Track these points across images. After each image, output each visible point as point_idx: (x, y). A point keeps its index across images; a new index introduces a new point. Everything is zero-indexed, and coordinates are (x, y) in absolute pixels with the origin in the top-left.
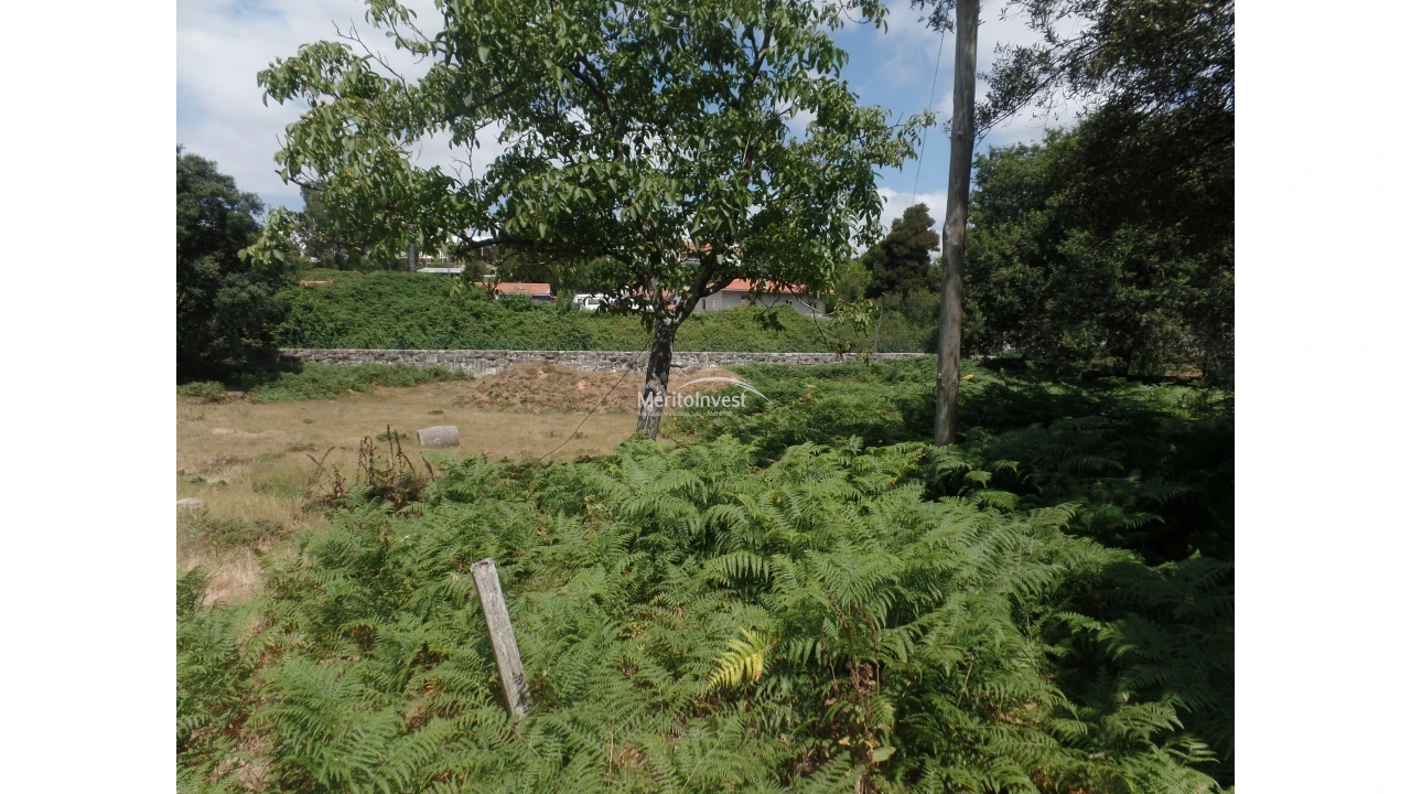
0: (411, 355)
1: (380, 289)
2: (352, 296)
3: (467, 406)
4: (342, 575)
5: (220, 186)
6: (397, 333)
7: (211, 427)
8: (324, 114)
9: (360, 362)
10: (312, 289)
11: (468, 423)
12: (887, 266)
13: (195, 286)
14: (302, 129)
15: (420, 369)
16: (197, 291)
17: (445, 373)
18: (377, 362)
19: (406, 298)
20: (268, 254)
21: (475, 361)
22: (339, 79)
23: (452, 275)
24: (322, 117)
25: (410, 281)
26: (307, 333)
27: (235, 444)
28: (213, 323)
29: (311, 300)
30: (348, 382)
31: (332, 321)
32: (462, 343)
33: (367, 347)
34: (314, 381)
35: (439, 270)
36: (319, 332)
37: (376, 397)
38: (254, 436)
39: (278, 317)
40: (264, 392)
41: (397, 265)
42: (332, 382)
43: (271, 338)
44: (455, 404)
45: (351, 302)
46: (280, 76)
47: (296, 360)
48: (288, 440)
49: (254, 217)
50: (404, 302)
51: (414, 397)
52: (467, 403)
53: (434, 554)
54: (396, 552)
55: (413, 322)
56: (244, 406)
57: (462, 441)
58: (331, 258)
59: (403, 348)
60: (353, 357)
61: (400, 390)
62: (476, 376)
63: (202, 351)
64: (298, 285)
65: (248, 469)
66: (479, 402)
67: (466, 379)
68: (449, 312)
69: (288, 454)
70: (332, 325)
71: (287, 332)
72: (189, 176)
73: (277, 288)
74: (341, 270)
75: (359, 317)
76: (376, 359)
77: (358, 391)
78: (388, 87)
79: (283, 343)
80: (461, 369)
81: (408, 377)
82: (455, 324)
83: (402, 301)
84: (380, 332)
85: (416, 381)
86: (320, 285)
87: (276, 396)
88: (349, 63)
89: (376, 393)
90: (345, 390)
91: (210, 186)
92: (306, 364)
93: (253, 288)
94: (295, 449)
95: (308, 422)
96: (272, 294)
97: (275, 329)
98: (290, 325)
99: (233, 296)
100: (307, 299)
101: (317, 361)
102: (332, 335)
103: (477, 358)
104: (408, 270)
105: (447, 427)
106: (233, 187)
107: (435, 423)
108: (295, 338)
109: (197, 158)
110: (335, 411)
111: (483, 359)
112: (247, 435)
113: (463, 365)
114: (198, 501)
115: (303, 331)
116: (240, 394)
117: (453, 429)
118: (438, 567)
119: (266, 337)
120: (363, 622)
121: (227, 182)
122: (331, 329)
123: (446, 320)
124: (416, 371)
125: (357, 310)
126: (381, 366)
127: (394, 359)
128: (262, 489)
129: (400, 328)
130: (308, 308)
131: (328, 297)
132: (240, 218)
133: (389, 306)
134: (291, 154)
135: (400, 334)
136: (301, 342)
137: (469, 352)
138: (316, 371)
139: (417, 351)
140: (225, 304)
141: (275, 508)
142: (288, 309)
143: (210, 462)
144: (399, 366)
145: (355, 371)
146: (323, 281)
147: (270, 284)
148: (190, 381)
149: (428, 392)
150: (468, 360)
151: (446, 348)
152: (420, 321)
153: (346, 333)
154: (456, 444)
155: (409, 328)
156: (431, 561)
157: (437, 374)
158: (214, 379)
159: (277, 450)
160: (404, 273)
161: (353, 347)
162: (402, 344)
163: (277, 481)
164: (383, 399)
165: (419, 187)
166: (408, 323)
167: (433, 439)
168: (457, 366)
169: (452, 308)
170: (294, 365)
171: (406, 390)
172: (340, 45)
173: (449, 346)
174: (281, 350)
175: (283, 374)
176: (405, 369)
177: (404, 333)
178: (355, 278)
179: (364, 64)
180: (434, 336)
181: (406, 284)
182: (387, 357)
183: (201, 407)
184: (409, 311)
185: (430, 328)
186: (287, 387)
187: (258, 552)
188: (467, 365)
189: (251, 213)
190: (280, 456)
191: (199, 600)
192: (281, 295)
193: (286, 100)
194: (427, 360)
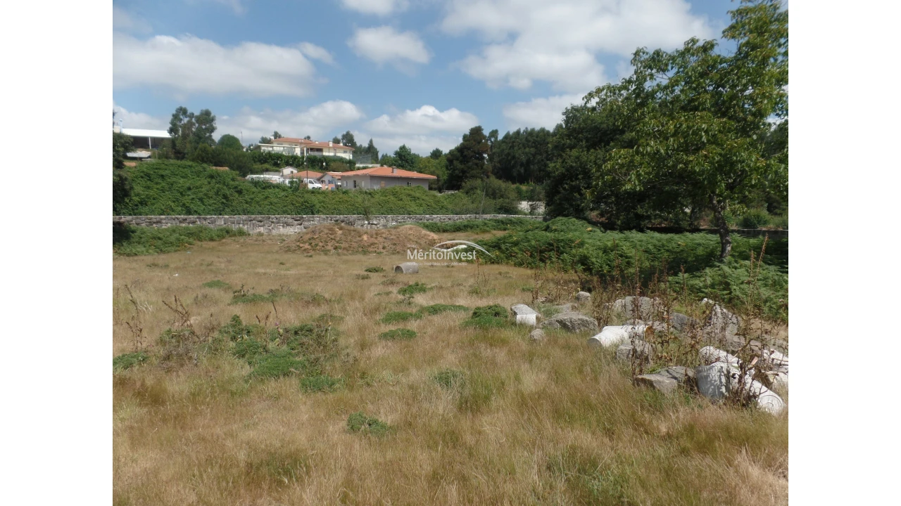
0: (205, 219)
9: (169, 225)
12: (461, 162)
15: (216, 229)
18: (182, 225)
21: (249, 223)
30: (184, 238)
32: (235, 211)
33: (174, 214)
34: (159, 238)
37: (207, 248)
42: (172, 239)
55: (194, 196)
60: (164, 221)
61: (213, 244)
62: (251, 232)
67: (245, 235)
75: (152, 193)
76: (180, 222)
77: (190, 244)
80: (240, 228)
81: (211, 234)
85: (218, 237)
89: (203, 246)
90: (183, 244)
101: (138, 224)
103: (250, 220)
111: (254, 222)
113: (241, 225)
125: (149, 188)
126: (187, 227)
127: (194, 222)
129: (186, 201)
133: (172, 184)
135: (187, 205)
137: (244, 217)
139: (205, 216)
144: (198, 227)
145: (165, 231)
150: (244, 223)
151: (225, 215)
152: (199, 196)
154: (417, 272)
155: (191, 201)
157: (228, 232)
161: (160, 215)
166: (190, 197)
168: (238, 226)
173: (223, 213)
176: (205, 229)
177: (191, 204)
180: (212, 206)
182: (189, 221)
184: (189, 189)
185: (207, 200)
188: (244, 225)
194: (217, 223)
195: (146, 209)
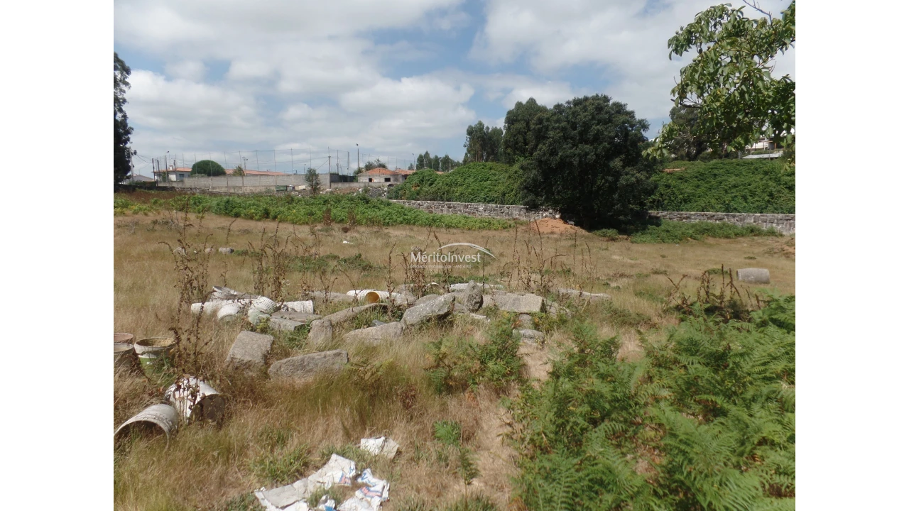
0: (734, 217)
1: (716, 172)
2: (696, 177)
3: (776, 255)
4: (697, 361)
5: (628, 118)
6: (724, 202)
7: (611, 254)
8: (709, 55)
9: (697, 221)
10: (672, 174)
11: (777, 268)
13: (609, 176)
14: (693, 69)
15: (740, 227)
16: (610, 178)
17: (759, 230)
18: (709, 221)
19: (734, 177)
20: (659, 152)
21: (785, 222)
22: (719, 28)
23: (772, 159)
24: (707, 57)
25: (738, 165)
26: (666, 202)
27: (623, 266)
28: (616, 196)
29: (670, 181)
30: (688, 233)
31: (681, 194)
32: (775, 209)
33: (703, 211)
34: (668, 231)
35: (761, 156)
36: (673, 201)
37: (706, 244)
38: (633, 262)
39: (650, 192)
40: (638, 237)
41: (728, 155)
42: (678, 233)
43: (645, 205)
44: (765, 253)
45: (695, 182)
46: (682, 38)
47: (658, 218)
48: (651, 266)
49: (643, 133)
50: (732, 180)
51: (733, 245)
52: (775, 253)
53: (764, 364)
54: (736, 355)
55: (738, 194)
56: (627, 244)
57: (772, 282)
58: (684, 154)
59: (728, 212)
60: (693, 217)
61: (724, 241)
62: (784, 233)
63: (609, 212)
64: (663, 172)
65: (631, 281)
66: (787, 253)
67: (776, 236)
68: (767, 186)
69: (652, 275)
70: (681, 196)
71: (654, 200)
72: (612, 114)
73: (651, 174)
74: (690, 161)
75: (699, 191)
76: (708, 219)
77: (695, 239)
78: (755, 25)
79: (651, 208)
80: (772, 227)
81: (730, 232)
82: (771, 195)
83: (730, 180)
84: (713, 201)
85: (736, 235)
86: (676, 172)
87: (644, 240)
88: (728, 16)
89: (706, 241)
90: (686, 238)
91: (622, 118)
92: (663, 221)
93: (638, 175)
94: (656, 273)
95: (663, 256)
96: (647, 178)
97: (647, 199)
98: (656, 197)
99: (627, 180)
100: (668, 180)
101: (670, 219)
102: (681, 203)
103: (787, 220)
104: (736, 157)
105: (761, 270)
106: (634, 117)
107: (750, 265)
108: (658, 205)
109: (618, 103)
110: (680, 251)
112: (629, 261)
113: (774, 225)
114: (607, 296)
115: (663, 200)
116: (625, 237)
117: (765, 272)
118: (768, 374)
119: (642, 204)
120: (714, 398)
121: (631, 114)
122: (681, 199)
123: (763, 192)
124: (736, 228)
125: (698, 186)
126: (711, 223)
127: (721, 219)
128: (639, 294)
129: (727, 198)
130: (668, 186)
131: (681, 179)
132: (636, 134)
133: (721, 183)
134: (683, 86)
135: (727, 202)
136: (662, 207)
137: (780, 216)
138: (669, 225)
139: (738, 214)
140: (623, 185)
141: (647, 307)
142: (656, 187)
143: (611, 274)
144: (724, 224)
145: (693, 226)
146: (678, 169)
147: (647, 171)
148: (602, 228)
149: (744, 243)
150: (779, 221)
151: (761, 213)
152: (743, 193)
153: (689, 201)
154: (767, 282)
155: (733, 198)
156: (762, 368)
157: (752, 231)
158: (613, 227)
159: (645, 272)
160: (734, 160)
161: (694, 211)
162: (728, 209)
163: (648, 291)
164: (711, 246)
165: (771, 94)
166: (733, 195)
167: (748, 276)
168: (769, 225)
169: (770, 183)
170: (656, 221)
171: (728, 240)
172: (723, 5)
173: (764, 211)
174: (650, 212)
175: (650, 226)
176: (728, 226)
177: (730, 201)
178: (699, 165)
179: (739, 14)
180: (752, 203)
181: (735, 168)
182: (716, 218)
183: (606, 243)
184: (735, 186)
185: (750, 198)
186: (651, 234)
187: (639, 332)
188: (778, 224)
189: (642, 131)
190: (647, 276)
191: (615, 355)
192: (654, 178)
193: (684, 53)
194: (746, 221)
195: (688, 206)
